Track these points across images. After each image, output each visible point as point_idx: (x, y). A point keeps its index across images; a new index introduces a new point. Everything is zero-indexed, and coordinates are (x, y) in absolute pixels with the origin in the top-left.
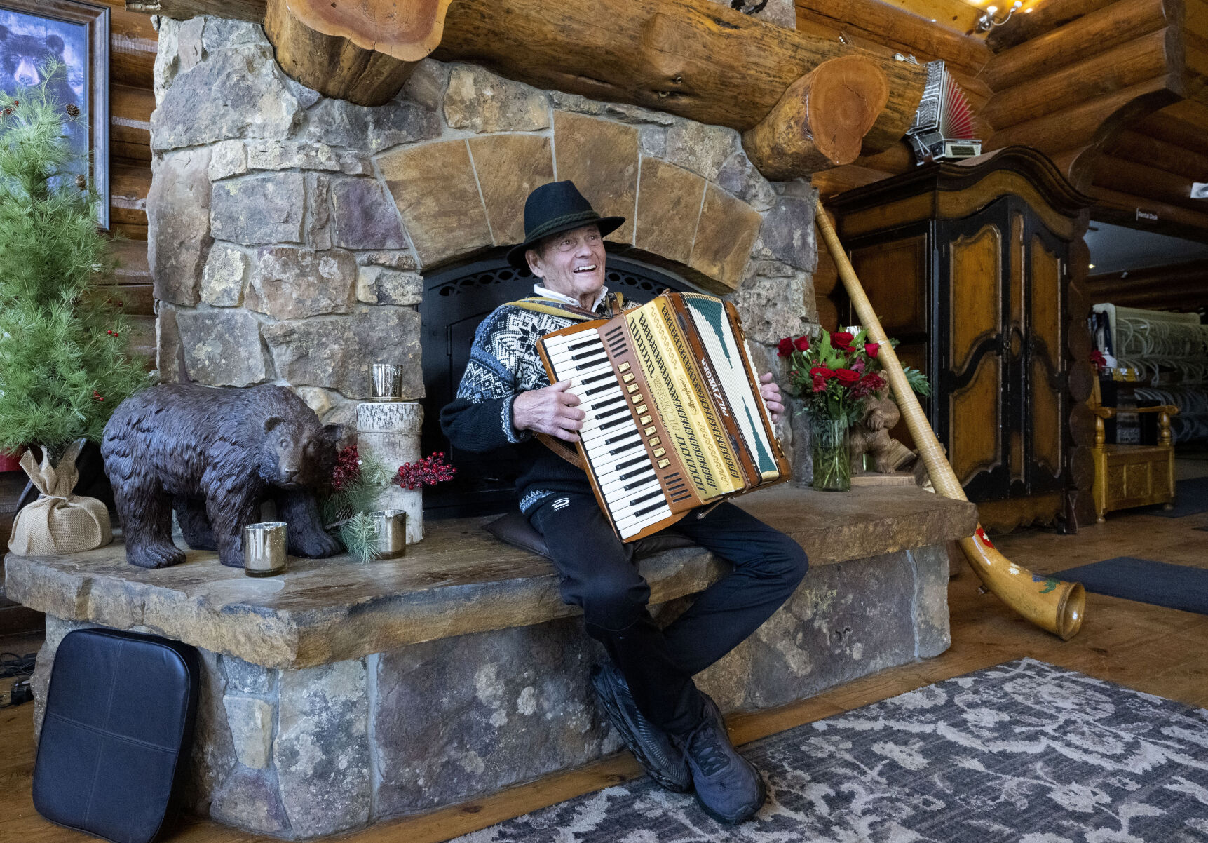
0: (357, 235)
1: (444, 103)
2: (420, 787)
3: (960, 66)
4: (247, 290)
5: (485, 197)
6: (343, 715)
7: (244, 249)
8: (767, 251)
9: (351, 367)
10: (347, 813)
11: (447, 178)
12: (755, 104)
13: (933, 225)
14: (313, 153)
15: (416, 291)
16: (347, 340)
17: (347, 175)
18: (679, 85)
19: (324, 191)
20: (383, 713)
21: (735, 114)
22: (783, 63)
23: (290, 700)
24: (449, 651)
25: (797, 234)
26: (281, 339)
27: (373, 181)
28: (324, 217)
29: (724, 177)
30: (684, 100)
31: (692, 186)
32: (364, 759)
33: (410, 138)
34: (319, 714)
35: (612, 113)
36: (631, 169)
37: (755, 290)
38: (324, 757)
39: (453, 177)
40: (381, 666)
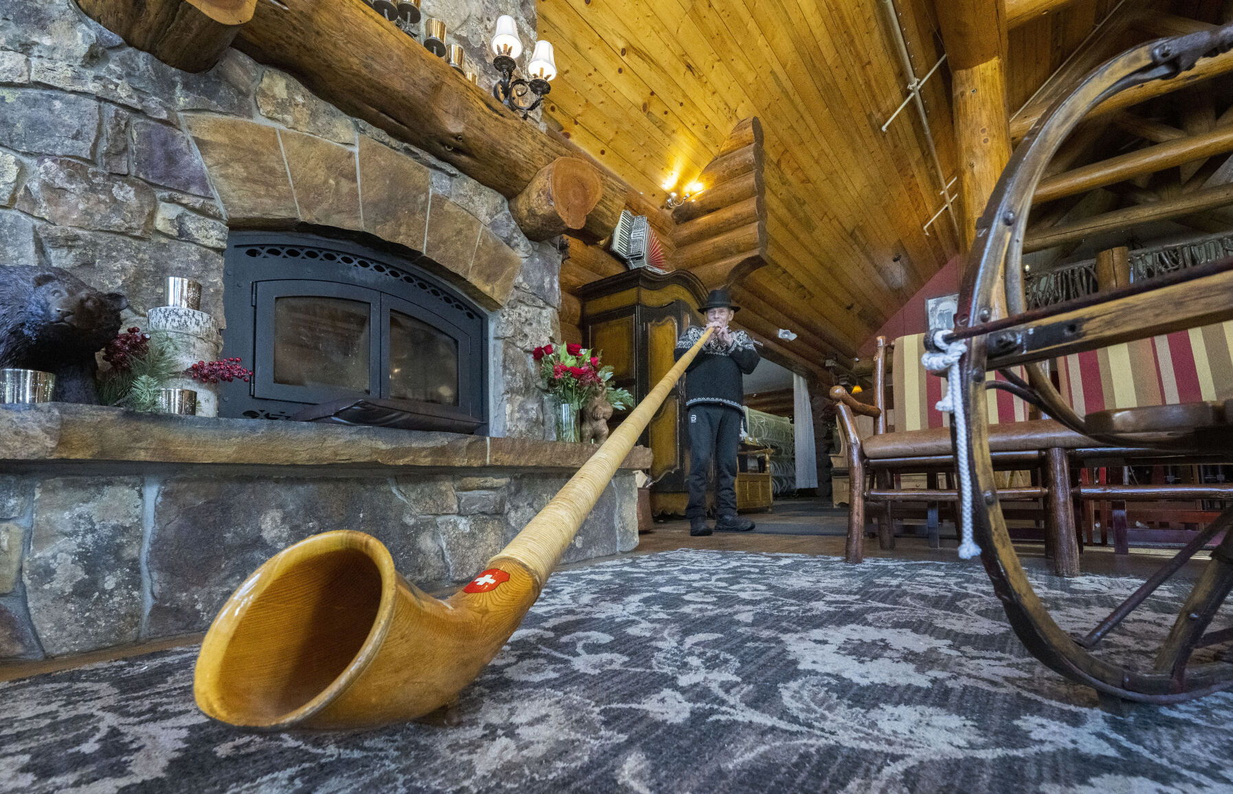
0: (158, 172)
1: (256, 93)
2: (199, 611)
3: (658, 226)
4: (21, 192)
5: (293, 180)
6: (113, 538)
7: (19, 156)
8: (525, 285)
9: (144, 285)
10: (113, 630)
11: (256, 153)
12: (517, 176)
13: (638, 309)
14: (112, 87)
15: (220, 236)
16: (142, 260)
17: (151, 118)
18: (460, 143)
19: (123, 122)
20: (159, 543)
21: (502, 180)
22: (535, 152)
23: (48, 521)
24: (235, 495)
25: (547, 280)
26: (62, 242)
27: (178, 132)
28: (121, 146)
29: (494, 225)
30: (464, 158)
31: (471, 223)
32: (135, 582)
33: (220, 109)
34: (84, 536)
35: (408, 151)
36: (423, 198)
37: (517, 310)
38: (87, 577)
39: (262, 153)
40: (159, 499)
